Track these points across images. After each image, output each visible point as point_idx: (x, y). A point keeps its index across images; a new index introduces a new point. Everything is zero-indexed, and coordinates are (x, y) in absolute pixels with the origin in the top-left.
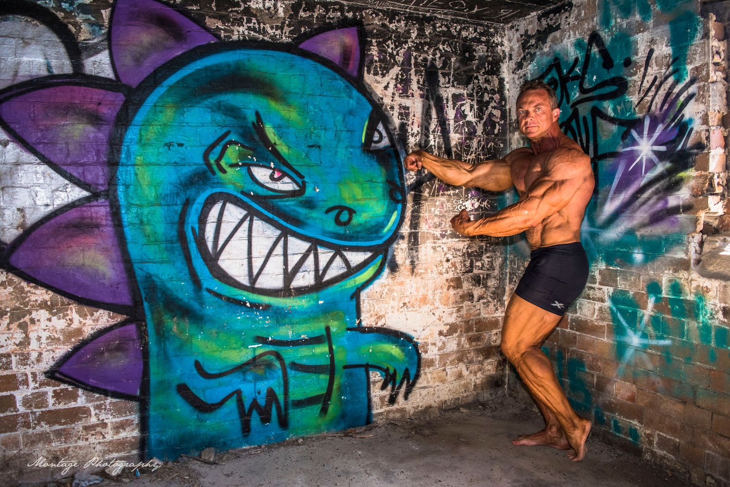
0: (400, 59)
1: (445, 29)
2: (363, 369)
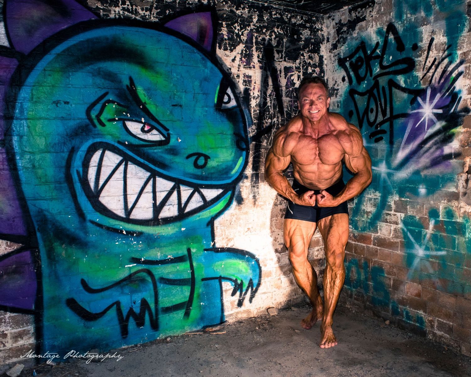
0: (244, 38)
1: (279, 16)
2: (217, 281)
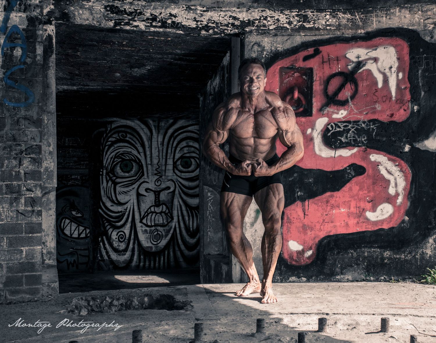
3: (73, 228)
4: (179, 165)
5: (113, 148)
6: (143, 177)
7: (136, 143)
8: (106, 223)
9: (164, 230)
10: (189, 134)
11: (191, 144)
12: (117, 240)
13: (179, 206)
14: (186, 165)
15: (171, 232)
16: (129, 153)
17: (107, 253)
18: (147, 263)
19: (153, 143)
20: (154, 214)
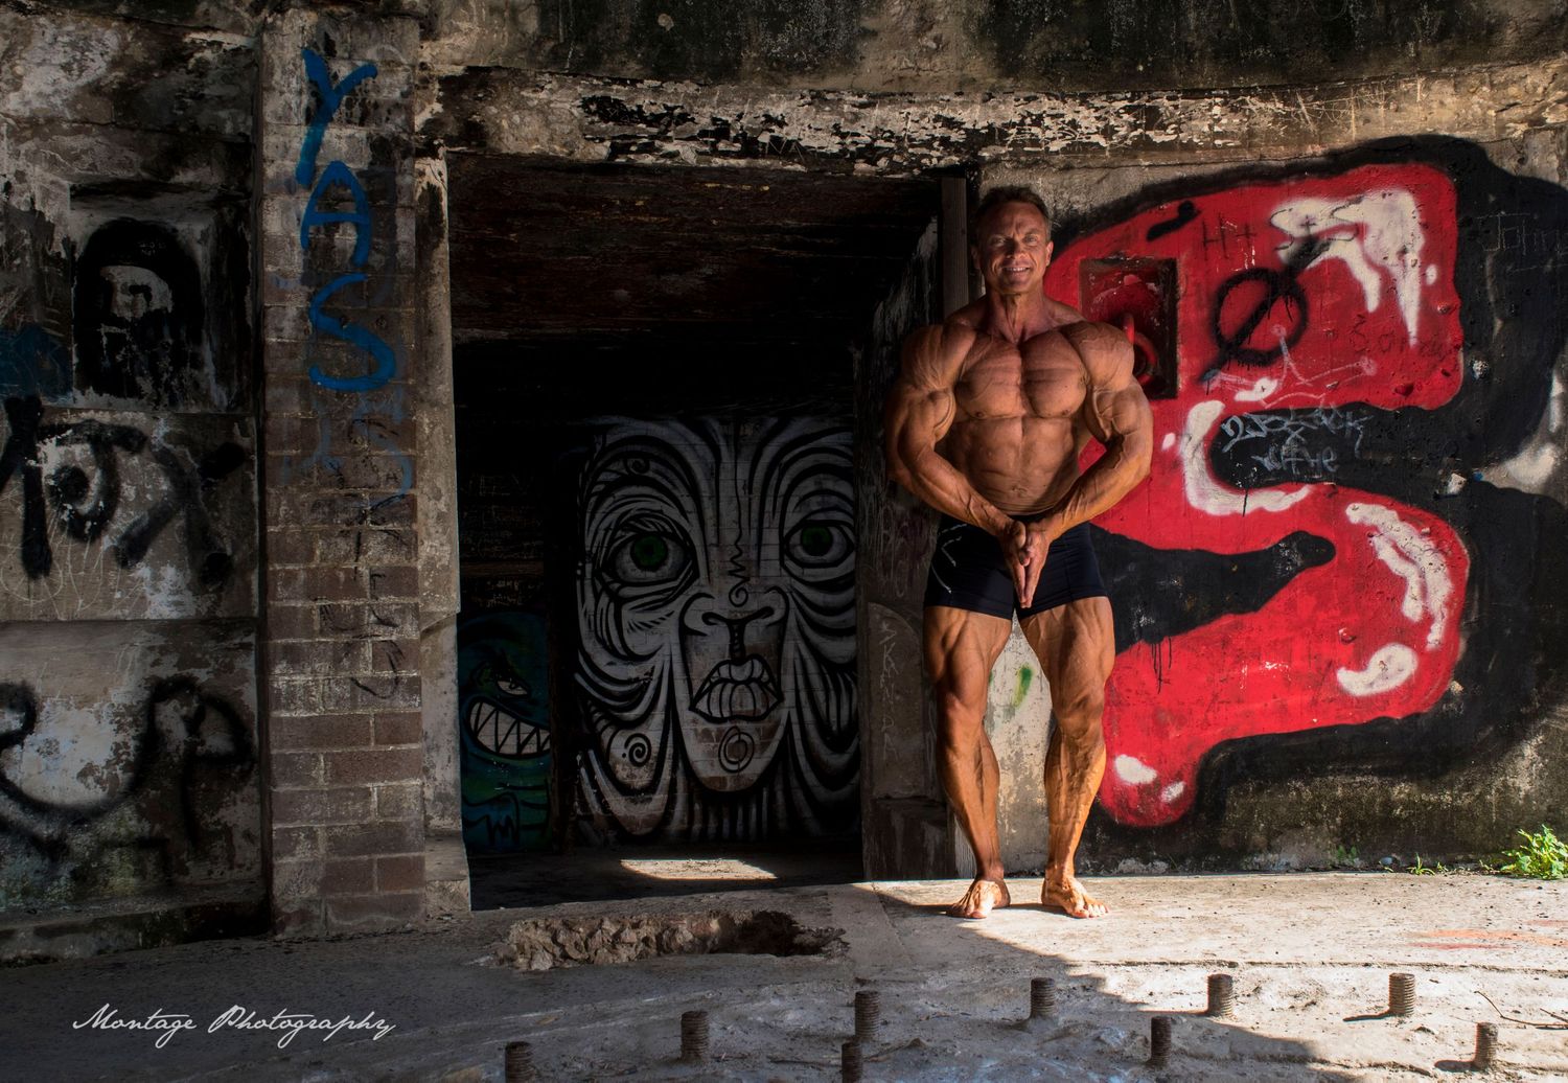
3: (504, 728)
4: (795, 546)
5: (610, 500)
6: (696, 583)
7: (674, 485)
8: (595, 712)
9: (758, 730)
10: (823, 458)
11: (829, 485)
12: (627, 759)
13: (798, 662)
14: (818, 545)
15: (779, 734)
16: (657, 515)
17: (600, 796)
18: (712, 825)
19: (721, 483)
20: (729, 686)
